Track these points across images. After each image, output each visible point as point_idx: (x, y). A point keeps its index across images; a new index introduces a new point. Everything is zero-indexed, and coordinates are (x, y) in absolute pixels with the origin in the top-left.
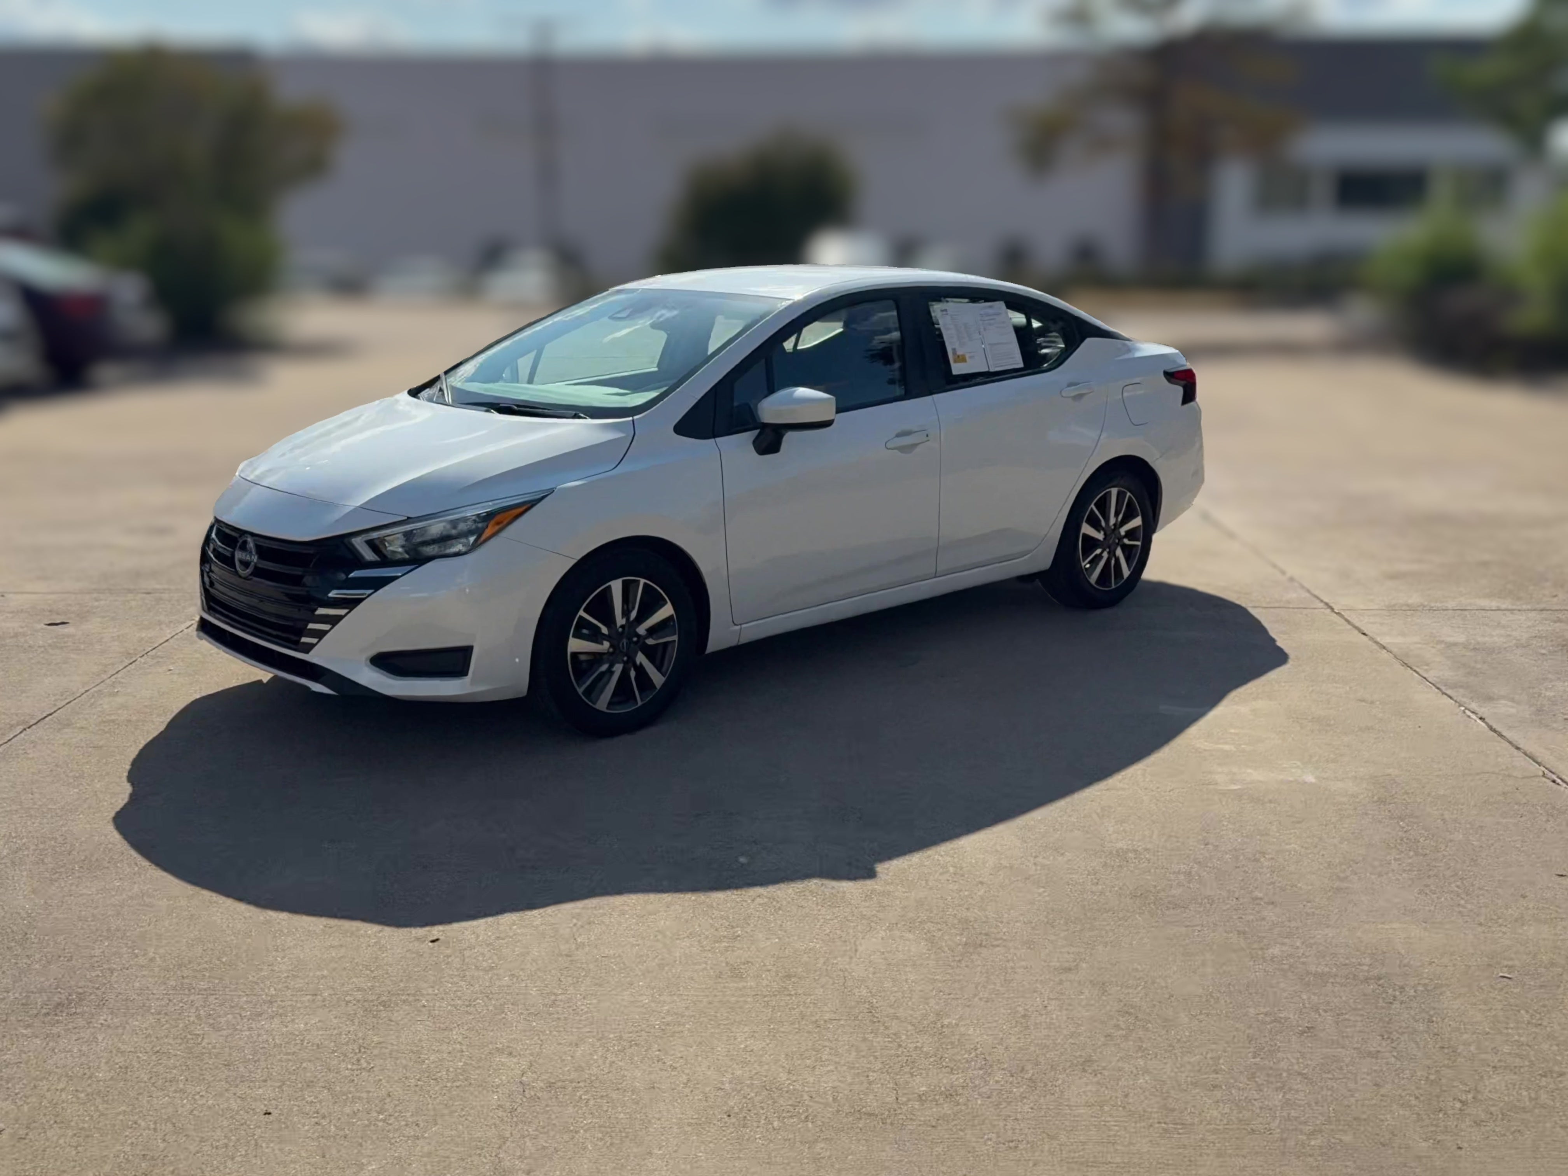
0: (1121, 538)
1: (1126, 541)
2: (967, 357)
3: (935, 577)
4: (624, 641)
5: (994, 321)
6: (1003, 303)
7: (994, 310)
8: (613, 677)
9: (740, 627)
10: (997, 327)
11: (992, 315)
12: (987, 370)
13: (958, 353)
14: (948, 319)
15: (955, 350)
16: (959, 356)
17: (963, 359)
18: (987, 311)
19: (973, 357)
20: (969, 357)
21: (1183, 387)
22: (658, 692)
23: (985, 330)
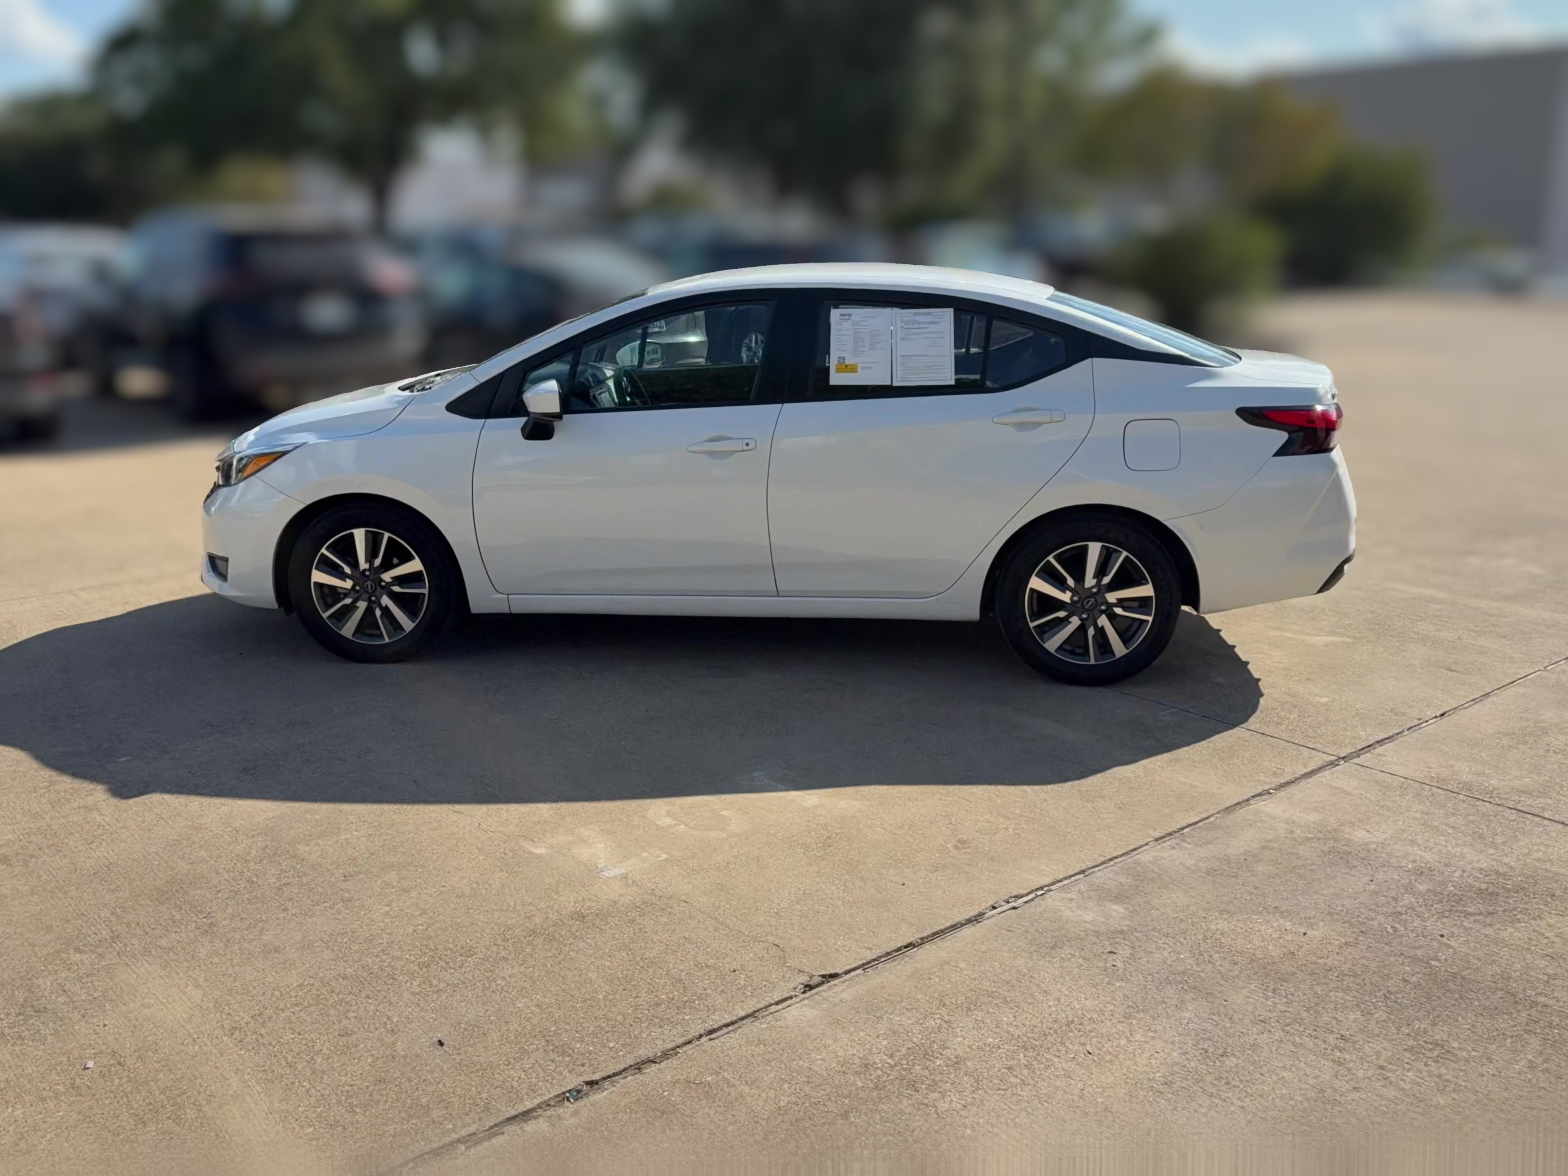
0: (1108, 605)
1: (1119, 611)
2: (859, 370)
4: (369, 583)
5: (926, 330)
6: (952, 310)
7: (929, 319)
8: (358, 610)
9: (506, 596)
10: (926, 338)
11: (924, 323)
12: (889, 383)
13: (847, 362)
14: (846, 325)
15: (844, 359)
16: (846, 366)
17: (853, 369)
18: (918, 318)
19: (870, 368)
20: (864, 368)
21: (1289, 433)
22: (407, 635)
23: (903, 339)
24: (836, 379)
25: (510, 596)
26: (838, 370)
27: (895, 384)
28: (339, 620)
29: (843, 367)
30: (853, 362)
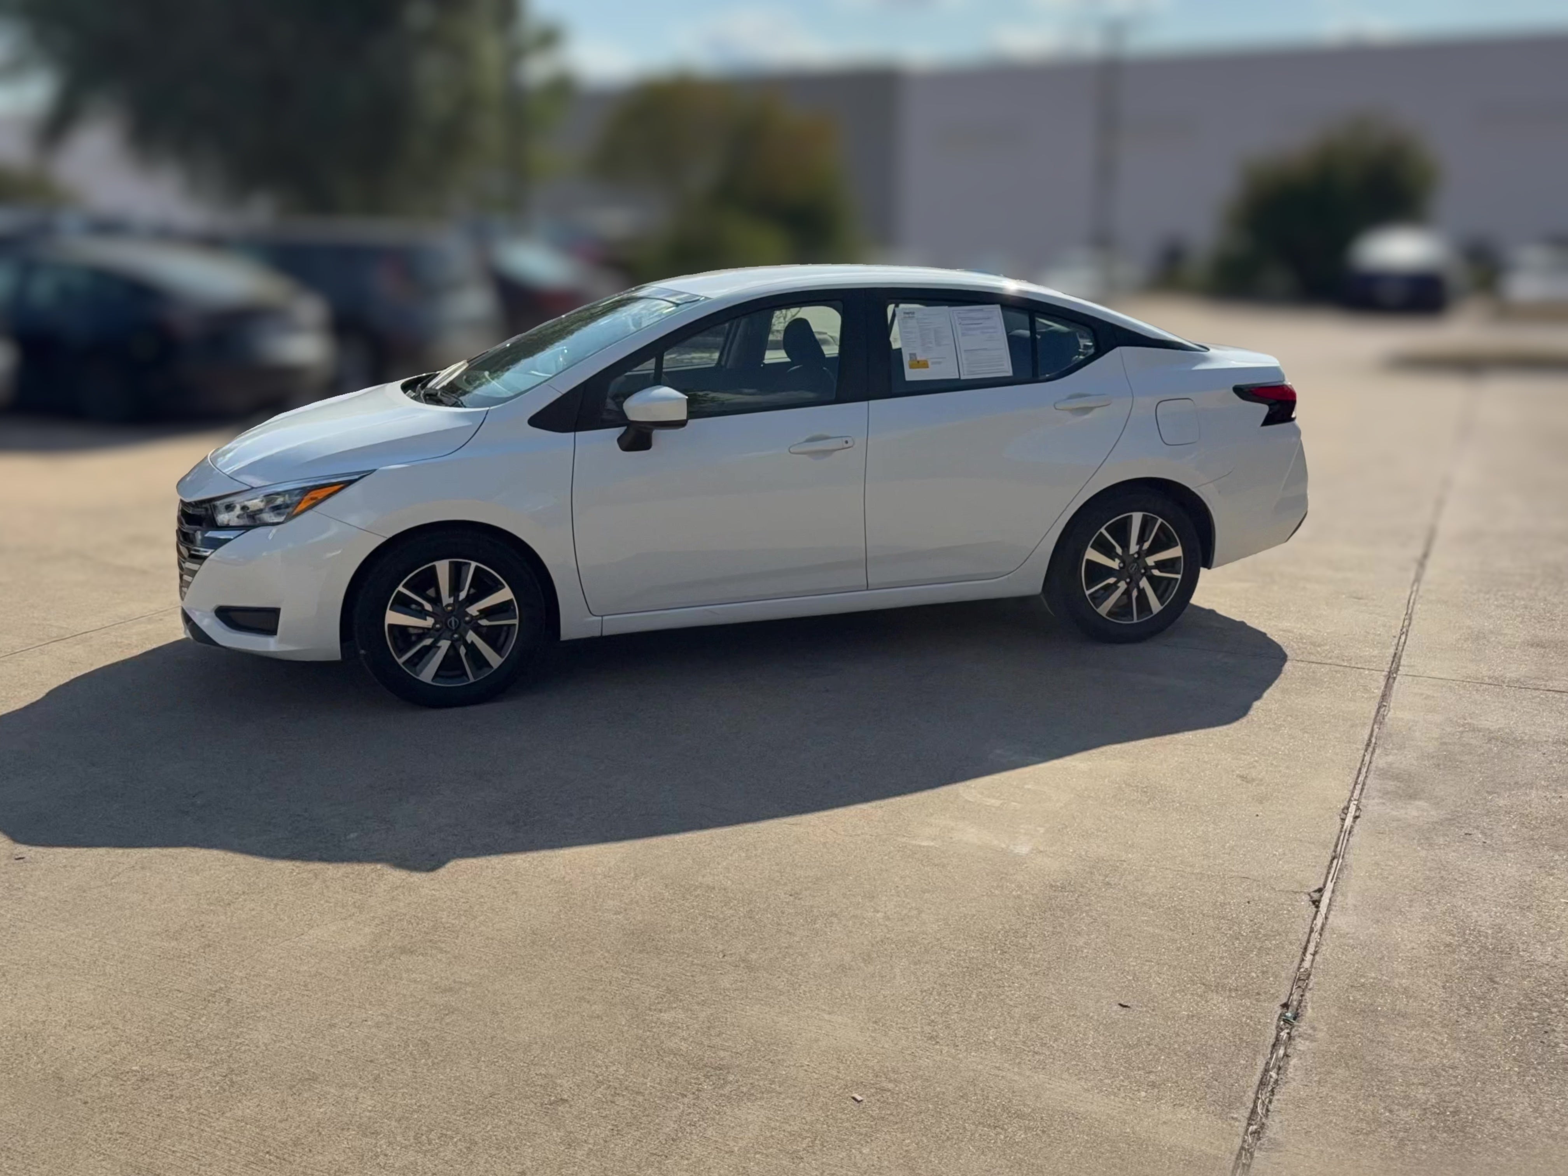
0: (1148, 568)
1: (1156, 572)
2: (930, 364)
3: (867, 590)
4: (453, 619)
5: (981, 326)
6: (999, 307)
7: (982, 315)
8: (439, 652)
9: (600, 618)
10: (985, 332)
11: (979, 319)
12: (957, 377)
13: (919, 358)
14: (913, 321)
15: (915, 354)
16: (918, 362)
17: (924, 365)
18: (973, 315)
19: (939, 363)
20: (933, 363)
21: (1269, 405)
22: (495, 672)
23: (963, 334)
24: (911, 375)
25: (605, 618)
26: (911, 367)
27: (963, 378)
28: (416, 665)
29: (914, 363)
30: (923, 358)
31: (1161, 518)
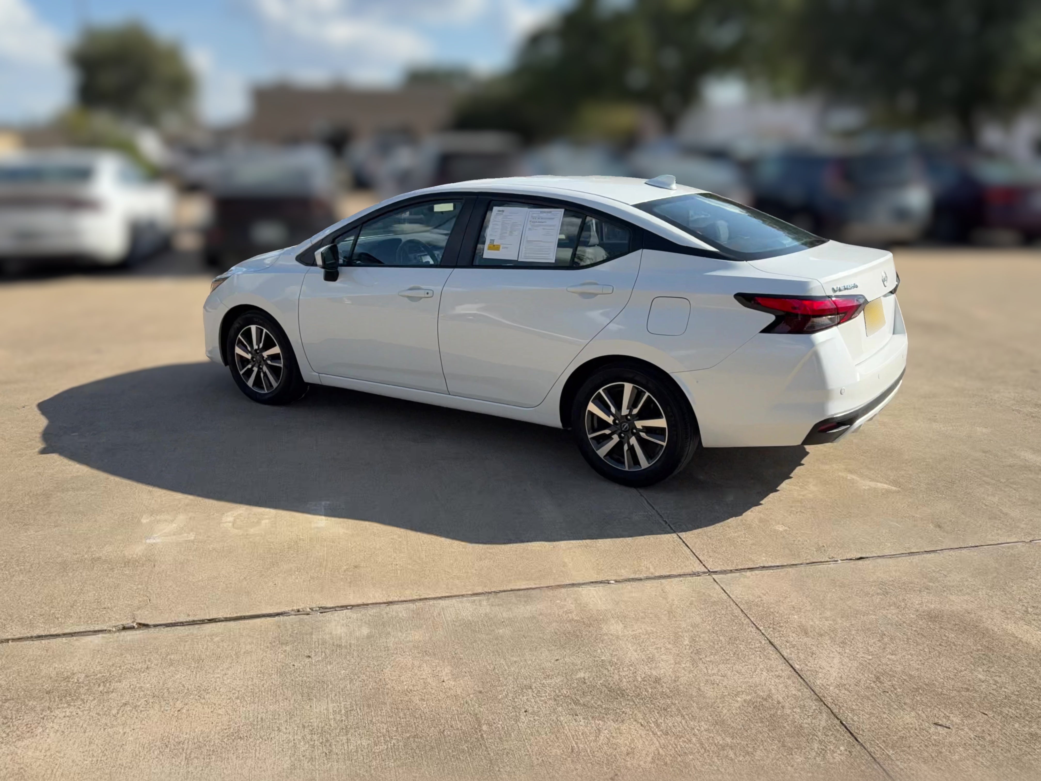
0: (637, 430)
1: (643, 435)
2: (501, 247)
3: (449, 394)
5: (544, 224)
6: (563, 210)
7: (549, 215)
10: (544, 229)
11: (545, 218)
12: (516, 259)
13: (495, 243)
14: (500, 218)
15: (494, 241)
16: (495, 245)
17: (496, 248)
18: (542, 215)
19: (507, 248)
20: (503, 248)
21: (776, 316)
23: (530, 229)
24: (487, 254)
26: (489, 248)
27: (519, 260)
29: (492, 246)
30: (498, 243)
31: (649, 392)
